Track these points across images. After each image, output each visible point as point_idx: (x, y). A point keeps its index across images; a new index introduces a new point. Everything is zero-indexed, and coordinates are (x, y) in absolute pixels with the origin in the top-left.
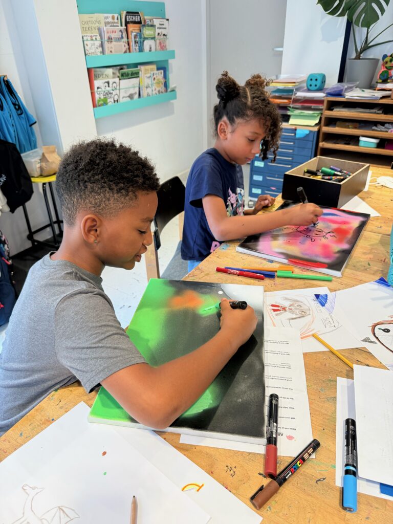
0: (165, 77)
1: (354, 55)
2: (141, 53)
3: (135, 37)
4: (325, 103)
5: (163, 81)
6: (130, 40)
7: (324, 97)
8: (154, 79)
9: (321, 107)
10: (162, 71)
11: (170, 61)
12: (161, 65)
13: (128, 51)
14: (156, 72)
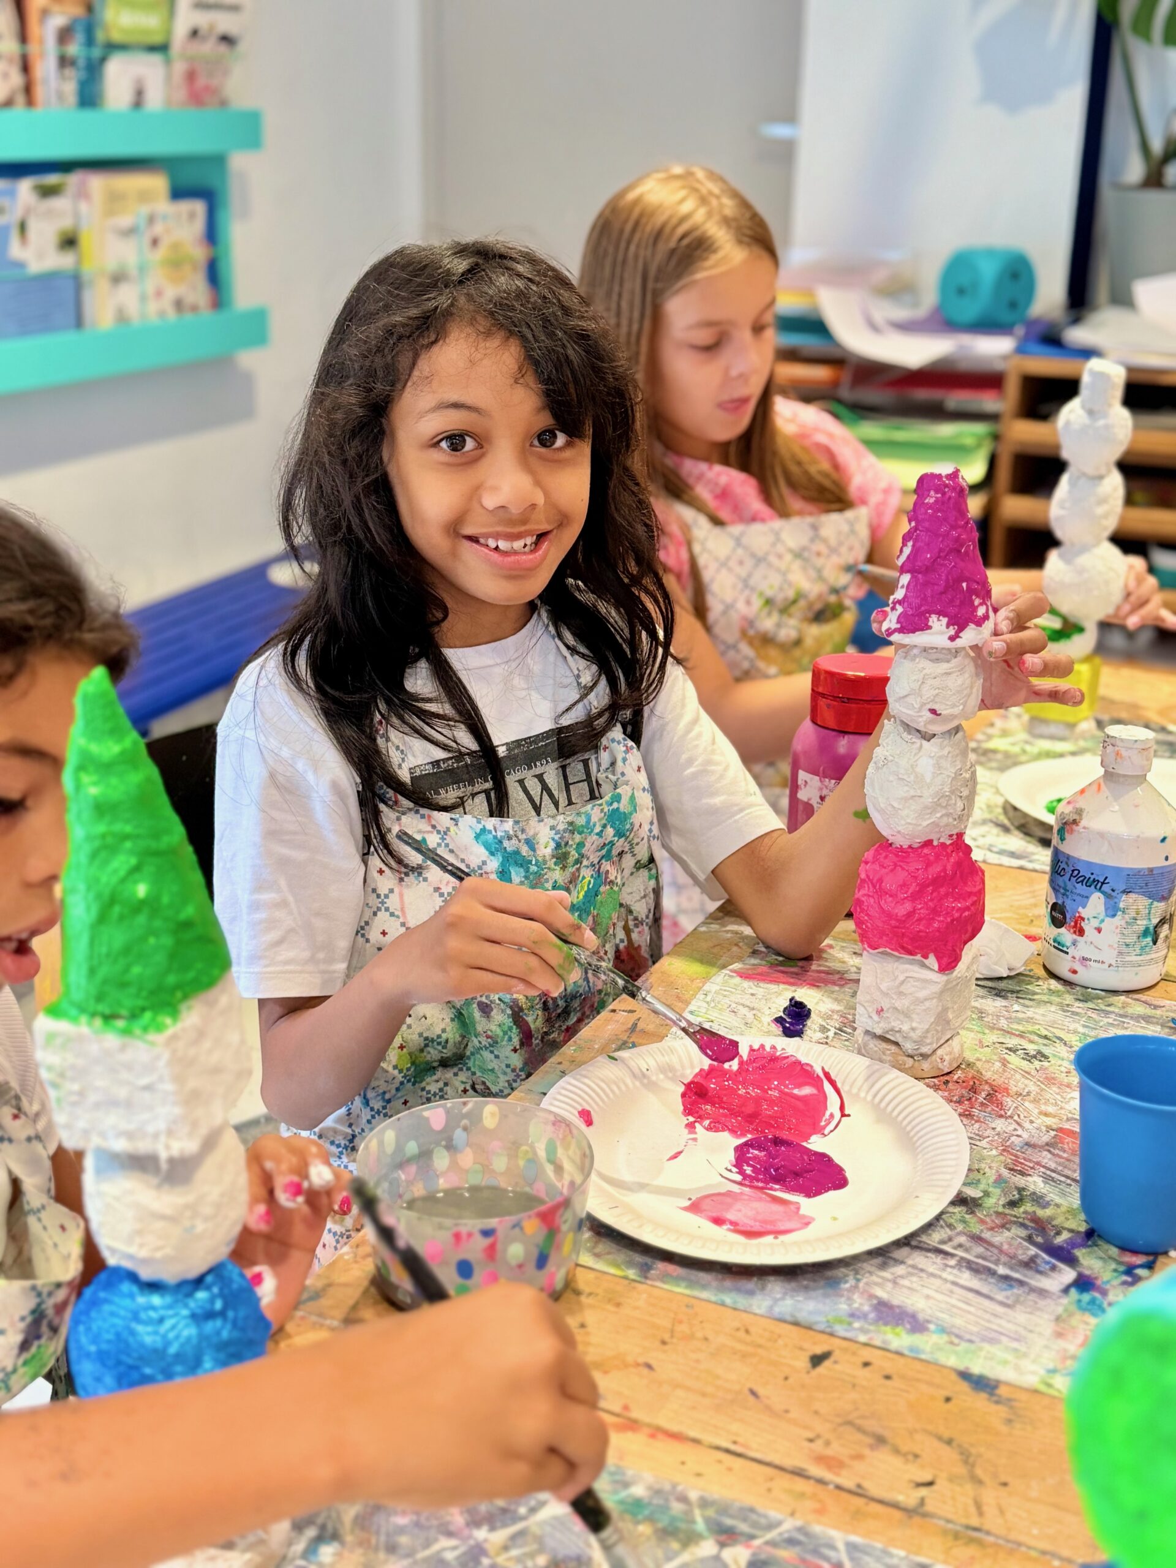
0: (212, 235)
1: (1135, 170)
2: (88, 115)
3: (64, 35)
4: (1012, 389)
5: (199, 253)
6: (33, 48)
7: (1005, 358)
8: (155, 242)
9: (989, 402)
10: (198, 207)
11: (240, 162)
12: (191, 177)
13: (20, 99)
14: (164, 206)
